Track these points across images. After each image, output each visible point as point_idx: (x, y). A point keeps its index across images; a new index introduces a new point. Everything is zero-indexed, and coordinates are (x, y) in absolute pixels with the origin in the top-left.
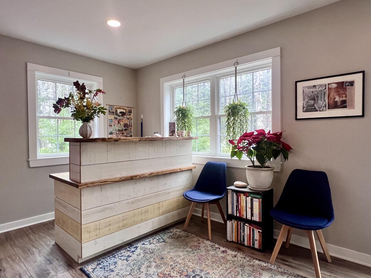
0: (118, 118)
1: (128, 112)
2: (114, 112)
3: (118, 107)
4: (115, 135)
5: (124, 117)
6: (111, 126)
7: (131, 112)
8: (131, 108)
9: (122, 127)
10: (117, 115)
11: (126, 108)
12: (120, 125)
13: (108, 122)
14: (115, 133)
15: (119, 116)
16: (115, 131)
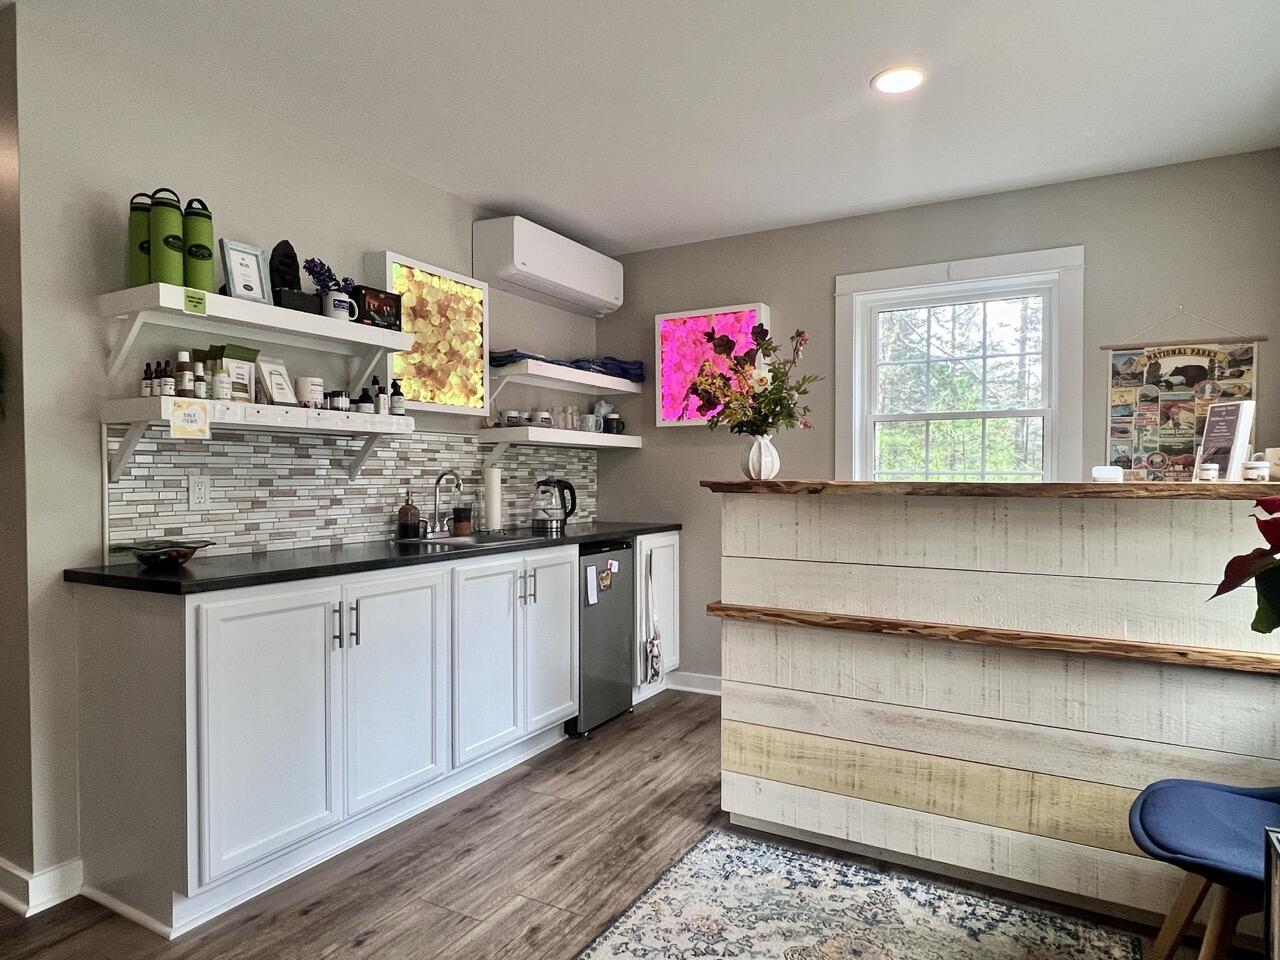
0: (1164, 395)
1: (1224, 365)
2: (1142, 373)
3: (1164, 348)
4: (1143, 473)
5: (1203, 391)
6: (1125, 431)
7: (1249, 361)
8: (1250, 341)
9: (1183, 435)
10: (1157, 383)
11: (1214, 347)
12: (1177, 425)
13: (1109, 419)
14: (1144, 463)
15: (1169, 386)
16: (1146, 455)
